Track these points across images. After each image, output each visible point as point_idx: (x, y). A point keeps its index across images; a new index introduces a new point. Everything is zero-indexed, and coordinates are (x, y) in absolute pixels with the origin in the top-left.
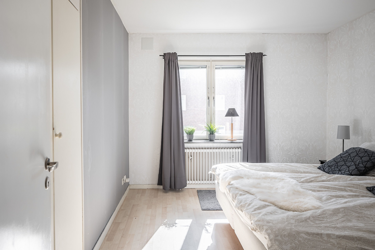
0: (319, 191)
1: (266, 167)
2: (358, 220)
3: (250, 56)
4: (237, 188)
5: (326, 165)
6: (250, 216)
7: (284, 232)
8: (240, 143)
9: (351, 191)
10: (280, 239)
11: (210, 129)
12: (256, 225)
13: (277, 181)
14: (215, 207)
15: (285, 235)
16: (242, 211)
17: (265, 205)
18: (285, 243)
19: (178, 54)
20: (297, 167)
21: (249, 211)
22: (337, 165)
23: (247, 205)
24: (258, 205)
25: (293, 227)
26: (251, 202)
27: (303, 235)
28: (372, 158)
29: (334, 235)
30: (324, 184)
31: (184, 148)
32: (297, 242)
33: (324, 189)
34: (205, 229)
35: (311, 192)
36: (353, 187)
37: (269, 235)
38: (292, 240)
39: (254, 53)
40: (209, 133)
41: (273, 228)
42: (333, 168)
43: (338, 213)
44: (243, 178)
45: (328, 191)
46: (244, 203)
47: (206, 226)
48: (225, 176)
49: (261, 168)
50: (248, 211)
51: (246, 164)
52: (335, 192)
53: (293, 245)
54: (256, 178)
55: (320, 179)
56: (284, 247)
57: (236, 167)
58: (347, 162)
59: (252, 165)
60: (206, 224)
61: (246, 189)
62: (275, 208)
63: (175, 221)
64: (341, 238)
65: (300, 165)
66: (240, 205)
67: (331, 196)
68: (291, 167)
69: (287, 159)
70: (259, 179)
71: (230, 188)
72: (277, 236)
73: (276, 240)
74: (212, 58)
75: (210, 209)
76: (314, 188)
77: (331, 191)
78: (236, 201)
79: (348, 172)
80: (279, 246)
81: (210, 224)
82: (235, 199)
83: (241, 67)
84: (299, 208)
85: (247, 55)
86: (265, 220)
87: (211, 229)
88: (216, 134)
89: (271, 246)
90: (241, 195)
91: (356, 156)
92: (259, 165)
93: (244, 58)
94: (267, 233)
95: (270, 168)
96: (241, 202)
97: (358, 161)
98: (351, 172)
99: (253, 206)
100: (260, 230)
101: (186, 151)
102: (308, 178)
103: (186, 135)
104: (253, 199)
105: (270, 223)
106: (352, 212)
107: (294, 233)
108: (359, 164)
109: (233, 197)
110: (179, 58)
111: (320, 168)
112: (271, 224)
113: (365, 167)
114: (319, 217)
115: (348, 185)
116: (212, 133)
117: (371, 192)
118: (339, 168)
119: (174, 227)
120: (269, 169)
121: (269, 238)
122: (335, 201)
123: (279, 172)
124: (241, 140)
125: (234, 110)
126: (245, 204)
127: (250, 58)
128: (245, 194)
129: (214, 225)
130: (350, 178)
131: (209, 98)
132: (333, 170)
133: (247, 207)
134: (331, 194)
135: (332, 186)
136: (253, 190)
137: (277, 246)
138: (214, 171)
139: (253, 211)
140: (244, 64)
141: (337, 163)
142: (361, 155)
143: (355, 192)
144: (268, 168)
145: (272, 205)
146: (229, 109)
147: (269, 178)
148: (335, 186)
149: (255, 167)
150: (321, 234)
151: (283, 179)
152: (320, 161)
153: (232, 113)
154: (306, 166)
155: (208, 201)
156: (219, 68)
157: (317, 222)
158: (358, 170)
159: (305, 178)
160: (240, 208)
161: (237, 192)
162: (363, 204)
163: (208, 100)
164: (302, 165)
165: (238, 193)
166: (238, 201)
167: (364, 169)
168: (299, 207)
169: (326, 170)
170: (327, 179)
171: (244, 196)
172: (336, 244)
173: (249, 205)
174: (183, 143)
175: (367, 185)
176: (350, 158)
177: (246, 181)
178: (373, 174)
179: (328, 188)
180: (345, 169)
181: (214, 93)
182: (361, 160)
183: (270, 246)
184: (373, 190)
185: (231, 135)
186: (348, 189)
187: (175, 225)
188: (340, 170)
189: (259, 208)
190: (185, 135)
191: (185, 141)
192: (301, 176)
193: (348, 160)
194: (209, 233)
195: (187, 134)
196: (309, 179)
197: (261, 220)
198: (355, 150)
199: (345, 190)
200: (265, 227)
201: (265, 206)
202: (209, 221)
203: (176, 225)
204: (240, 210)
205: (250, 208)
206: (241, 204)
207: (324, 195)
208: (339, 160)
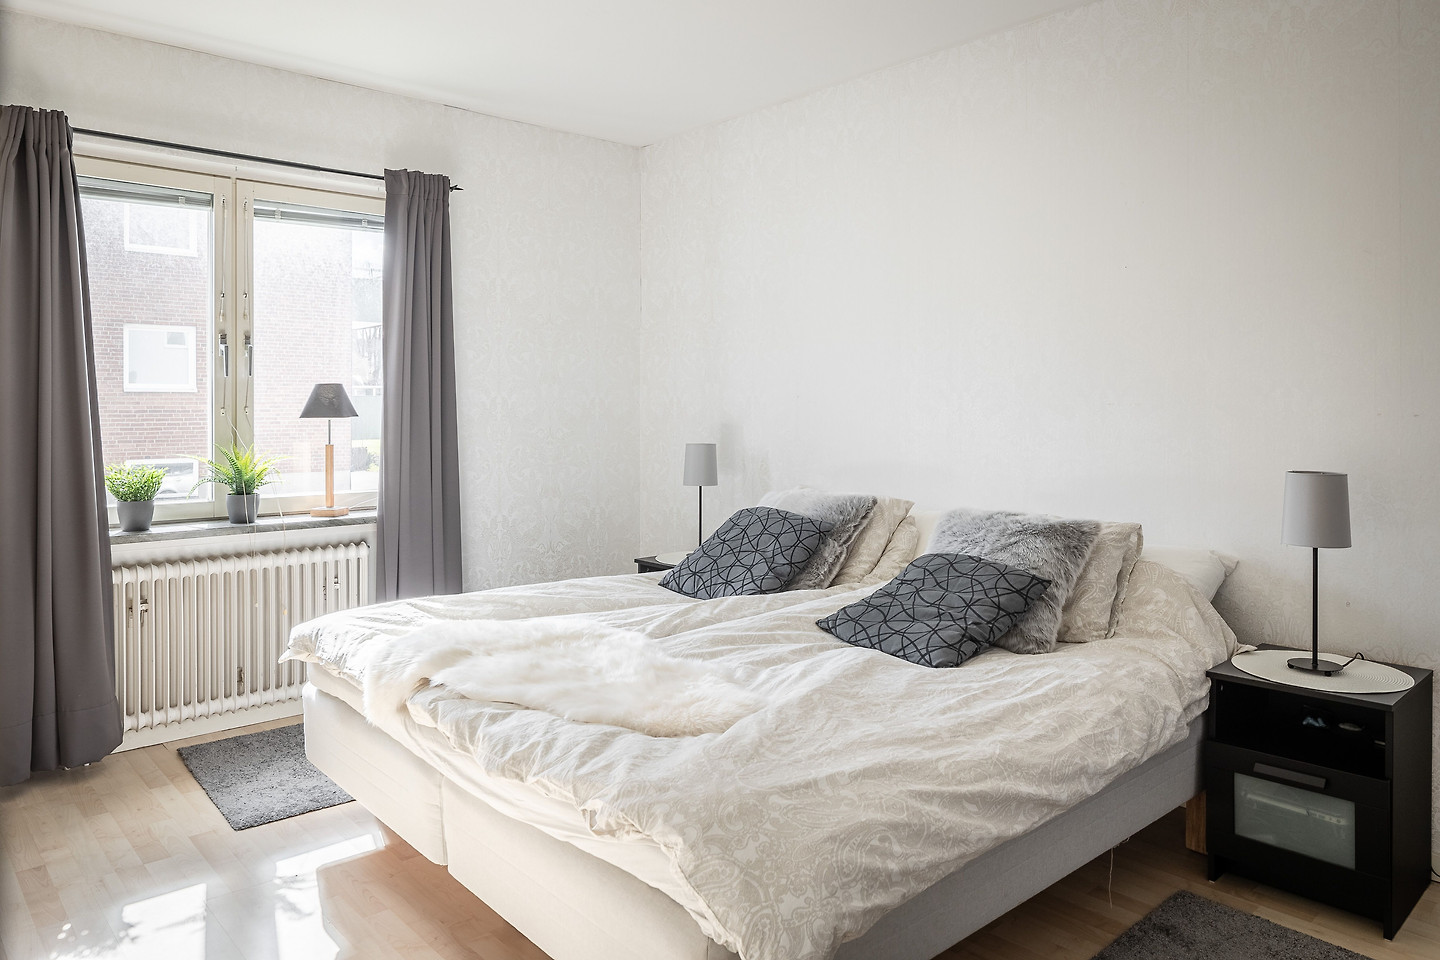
0: (713, 655)
1: (508, 603)
2: (862, 716)
3: (401, 181)
4: (463, 697)
5: (683, 572)
6: (574, 787)
7: (722, 805)
8: (365, 521)
9: (788, 639)
10: (721, 832)
11: (239, 472)
12: (622, 810)
13: (586, 644)
14: (292, 801)
15: (729, 816)
16: (522, 779)
17: (605, 734)
18: (738, 840)
19: (72, 124)
20: (603, 588)
21: (562, 770)
22: (715, 567)
23: (539, 750)
24: (583, 741)
25: (741, 784)
26: (549, 736)
27: (774, 799)
28: (804, 534)
29: (842, 774)
30: (717, 629)
31: (108, 568)
32: (768, 826)
33: (723, 645)
34: (279, 905)
35: (699, 662)
36: (787, 627)
37: (682, 833)
38: (755, 826)
39: (418, 174)
40: (228, 490)
41: (687, 802)
42: (706, 577)
43: (813, 709)
44: (467, 654)
45: (738, 649)
46: (521, 745)
47: (282, 892)
48: (389, 662)
49: (489, 608)
50: (558, 769)
51: (433, 601)
52: (755, 649)
53: (763, 838)
54: (518, 648)
55: (695, 617)
56: (739, 855)
57: (399, 618)
58: (742, 555)
59: (457, 603)
60: (277, 881)
61: (507, 692)
62: (639, 737)
63: (121, 918)
64: (859, 779)
65: (610, 580)
66: (507, 757)
67: (752, 663)
68: (587, 592)
69: (529, 566)
70: (526, 647)
71: (431, 703)
72: (709, 826)
73: (708, 841)
74: (240, 167)
75: (273, 814)
76: (698, 647)
77: (744, 649)
78: (480, 749)
79: (752, 586)
80: (722, 858)
81: (295, 879)
82: (472, 741)
83: (359, 221)
84: (708, 719)
85: (391, 177)
86: (648, 784)
87: (309, 897)
88: (262, 492)
89: (696, 867)
90: (493, 719)
91: (761, 534)
92: (481, 598)
93: (380, 188)
94: (674, 827)
95: (520, 605)
96: (506, 748)
97: (771, 548)
98: (759, 583)
99: (567, 750)
100: (641, 826)
101: (116, 578)
102: (663, 618)
103: (116, 505)
104: (550, 724)
105: (669, 788)
106: (839, 698)
107: (752, 802)
108: (773, 556)
109: (458, 736)
110: (79, 143)
111: (668, 583)
112: (672, 793)
113: (790, 564)
114: (779, 731)
115: (776, 622)
116: (243, 489)
117: (832, 633)
118: (724, 575)
119: (125, 947)
120: (518, 608)
121: (685, 841)
122: (772, 677)
123: (553, 614)
124: (374, 508)
125: (338, 389)
126: (528, 748)
127: (404, 192)
128: (510, 714)
129: (315, 876)
130: (766, 603)
131: (224, 338)
132: (708, 584)
133: (542, 756)
134: (749, 657)
135: (740, 634)
136: (534, 692)
137: (717, 861)
138: (307, 648)
139: (578, 767)
140: (379, 210)
141: (715, 561)
142: (775, 529)
143: (797, 640)
144: (516, 605)
145: (621, 729)
146: (320, 387)
147: (558, 638)
148: (747, 630)
149: (468, 609)
150: (816, 782)
151: (602, 636)
152: (636, 561)
153: (328, 403)
154: (630, 583)
155: (249, 787)
156: (271, 214)
157: (785, 749)
158: (777, 576)
159: (656, 622)
160: (510, 770)
161: (472, 711)
162: (848, 670)
163: (222, 347)
164: (615, 581)
165: (479, 715)
166: (495, 746)
167: (787, 569)
168: (706, 716)
169: (687, 587)
170: (711, 613)
171: (507, 720)
172: (856, 799)
173: (549, 747)
174: (106, 543)
175: (817, 616)
176: (746, 540)
177: (486, 665)
178: (807, 583)
179: (731, 640)
180: (742, 577)
181: (248, 315)
182: (778, 546)
183: (691, 867)
184: (835, 627)
185: (324, 493)
186: (779, 634)
187: (127, 935)
188: (727, 583)
189: (592, 752)
190: (112, 503)
191: (112, 533)
192: (632, 616)
193: (743, 548)
194: (310, 914)
195: (122, 498)
196: (668, 621)
197: (636, 790)
198: (755, 517)
199: (774, 640)
200: (659, 810)
201: (605, 738)
202: (285, 867)
203: (133, 932)
204: (513, 775)
205: (558, 760)
206: (510, 754)
207: (736, 665)
208: (717, 551)
